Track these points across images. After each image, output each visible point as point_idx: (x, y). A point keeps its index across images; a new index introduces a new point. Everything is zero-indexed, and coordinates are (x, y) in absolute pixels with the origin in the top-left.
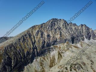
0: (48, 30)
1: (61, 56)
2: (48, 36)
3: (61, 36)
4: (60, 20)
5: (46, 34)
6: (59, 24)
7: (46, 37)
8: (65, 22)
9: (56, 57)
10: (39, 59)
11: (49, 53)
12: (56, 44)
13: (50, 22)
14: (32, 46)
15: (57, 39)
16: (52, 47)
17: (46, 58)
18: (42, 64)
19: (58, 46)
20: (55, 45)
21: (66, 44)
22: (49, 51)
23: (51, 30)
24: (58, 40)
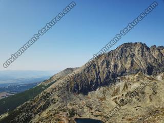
0: (117, 59)
1: (127, 87)
2: (116, 66)
3: (132, 66)
4: (136, 43)
5: (112, 63)
6: (132, 50)
7: (112, 67)
8: (143, 46)
9: (121, 89)
10: (102, 88)
11: (115, 84)
12: (124, 75)
13: (120, 49)
14: (95, 76)
15: (126, 69)
16: (118, 78)
17: (110, 89)
18: (104, 93)
19: (127, 77)
20: (123, 77)
21: (137, 75)
22: (115, 82)
23: (120, 58)
24: (127, 71)
